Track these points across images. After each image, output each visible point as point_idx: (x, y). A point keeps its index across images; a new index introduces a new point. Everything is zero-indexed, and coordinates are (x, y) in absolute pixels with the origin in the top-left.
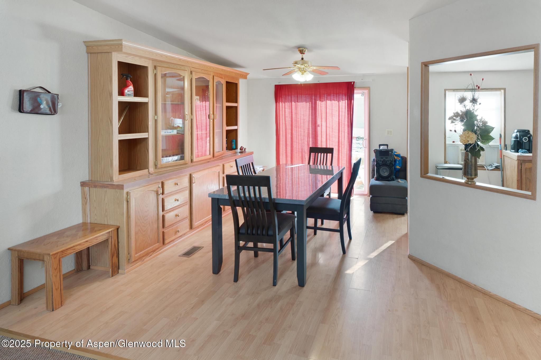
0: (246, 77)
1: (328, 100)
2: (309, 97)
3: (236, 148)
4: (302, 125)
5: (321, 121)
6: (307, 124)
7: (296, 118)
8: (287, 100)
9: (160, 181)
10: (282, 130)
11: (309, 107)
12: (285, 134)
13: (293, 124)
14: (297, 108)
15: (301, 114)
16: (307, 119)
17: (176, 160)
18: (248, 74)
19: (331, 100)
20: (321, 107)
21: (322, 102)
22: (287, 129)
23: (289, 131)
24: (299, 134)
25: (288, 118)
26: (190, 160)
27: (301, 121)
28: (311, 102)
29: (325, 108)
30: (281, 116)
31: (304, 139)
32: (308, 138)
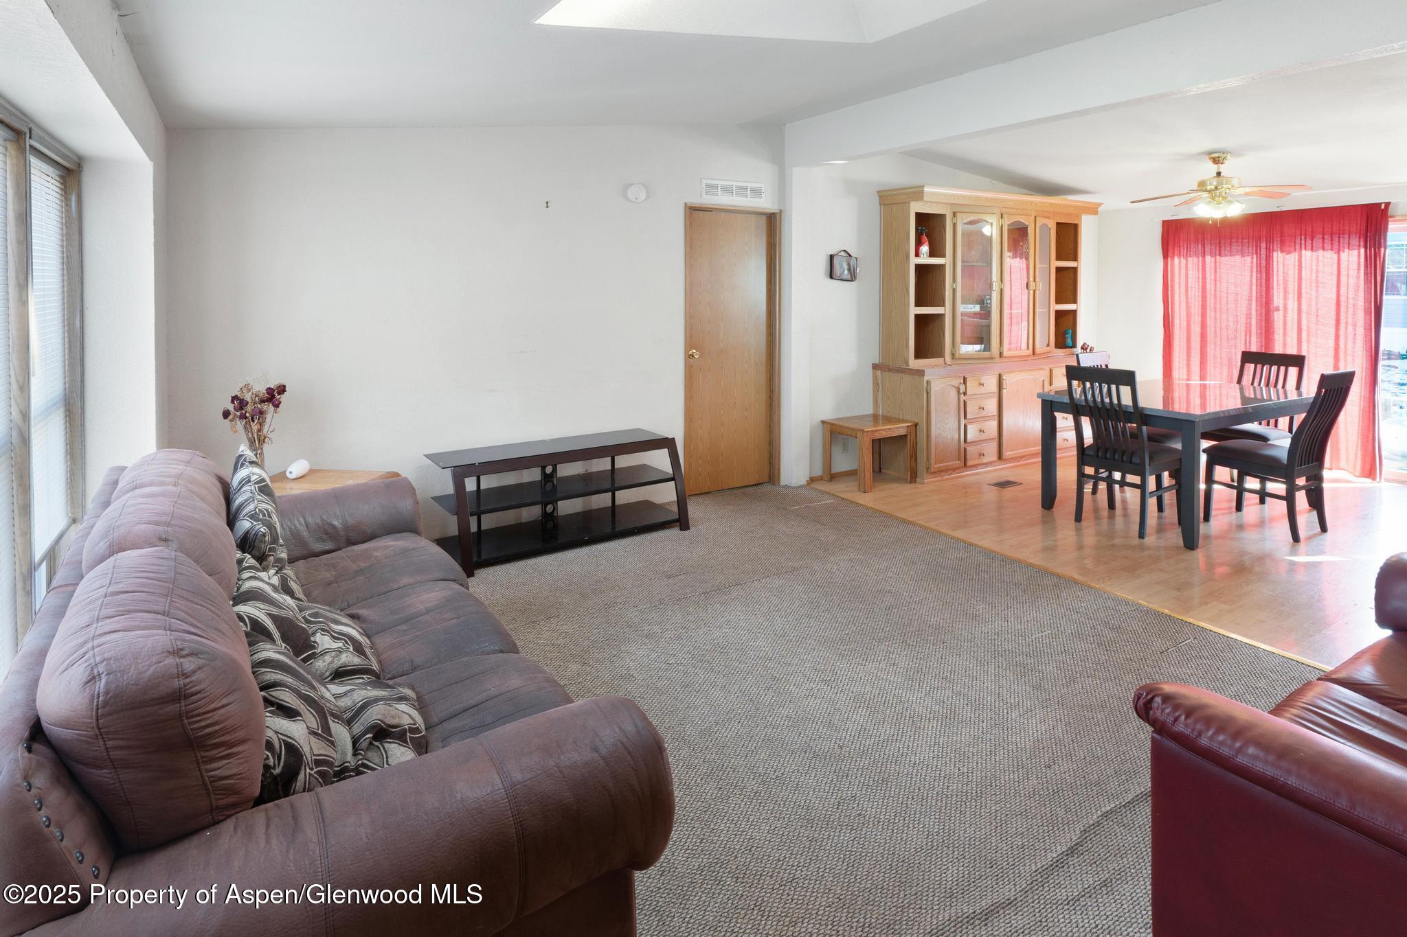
0: (1097, 212)
1: (1305, 249)
2: (1251, 244)
3: (1074, 346)
4: (1231, 306)
5: (1285, 298)
6: (1243, 304)
7: (1215, 291)
8: (1192, 251)
9: (962, 376)
10: (1180, 316)
11: (1252, 267)
12: (1185, 324)
13: (1208, 305)
14: (1218, 268)
15: (1228, 283)
16: (1246, 293)
17: (979, 351)
18: (1100, 204)
19: (1314, 248)
20: (1284, 265)
21: (1287, 254)
22: (1193, 315)
23: (1196, 319)
24: (1223, 327)
25: (1193, 291)
26: (998, 353)
27: (1227, 297)
28: (1257, 254)
29: (1297, 268)
30: (1177, 286)
31: (1235, 338)
32: (1246, 335)
